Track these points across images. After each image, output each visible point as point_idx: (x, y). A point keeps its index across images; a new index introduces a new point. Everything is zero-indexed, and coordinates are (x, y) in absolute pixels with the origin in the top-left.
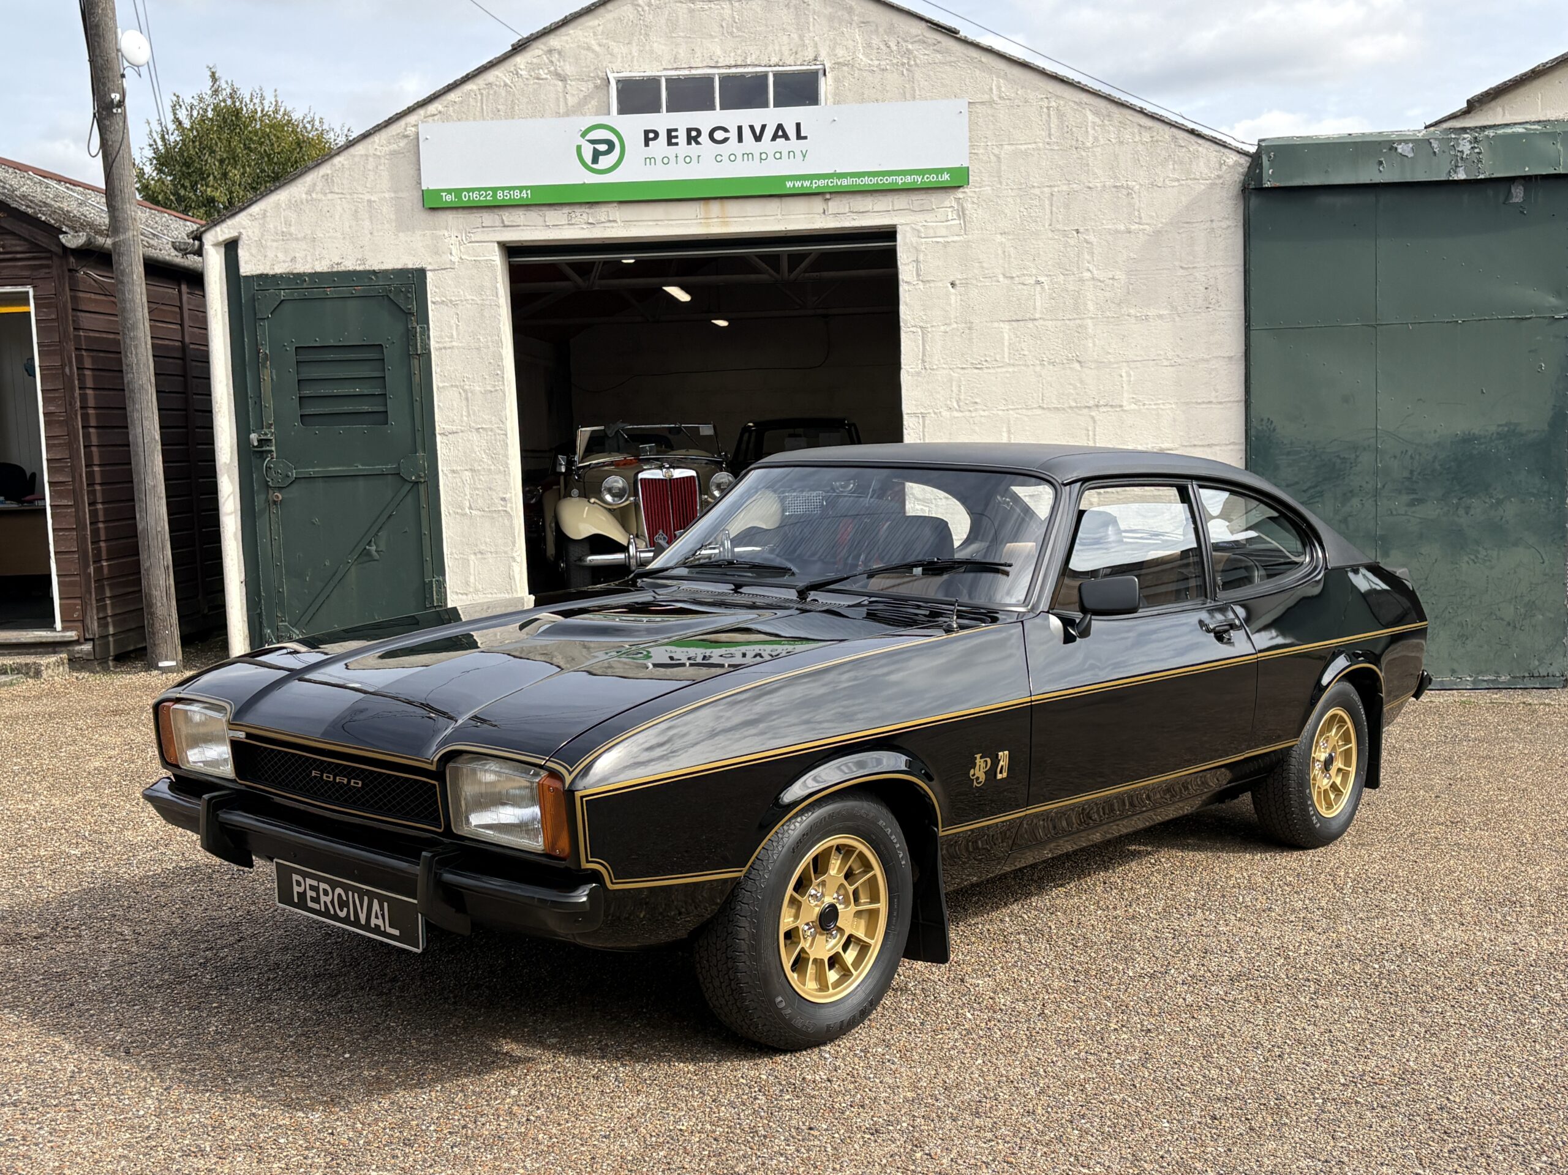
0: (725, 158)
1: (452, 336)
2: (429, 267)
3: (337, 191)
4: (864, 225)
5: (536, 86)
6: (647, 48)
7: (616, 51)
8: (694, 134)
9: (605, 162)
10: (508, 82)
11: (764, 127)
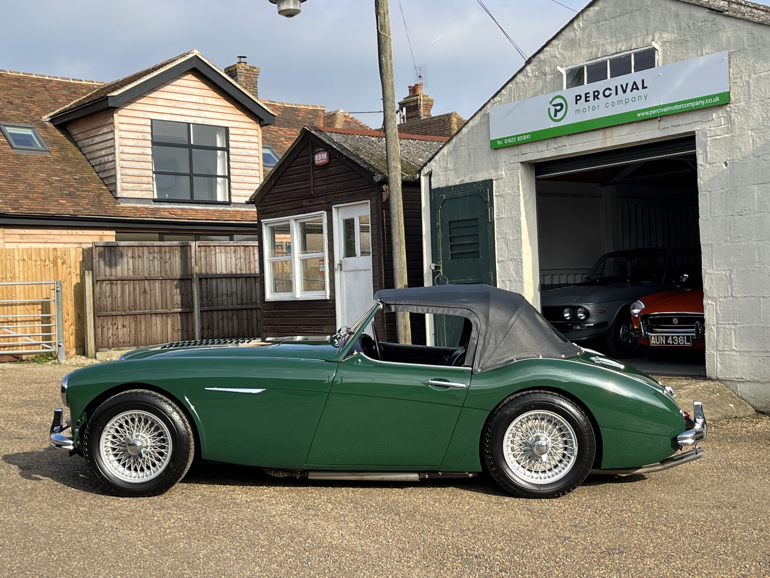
0: (610, 105)
1: (502, 212)
2: (494, 179)
3: (463, 145)
4: (679, 133)
5: (535, 80)
6: (579, 51)
7: (566, 55)
8: (596, 94)
9: (560, 115)
10: (524, 80)
11: (627, 84)
